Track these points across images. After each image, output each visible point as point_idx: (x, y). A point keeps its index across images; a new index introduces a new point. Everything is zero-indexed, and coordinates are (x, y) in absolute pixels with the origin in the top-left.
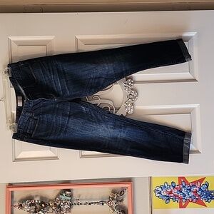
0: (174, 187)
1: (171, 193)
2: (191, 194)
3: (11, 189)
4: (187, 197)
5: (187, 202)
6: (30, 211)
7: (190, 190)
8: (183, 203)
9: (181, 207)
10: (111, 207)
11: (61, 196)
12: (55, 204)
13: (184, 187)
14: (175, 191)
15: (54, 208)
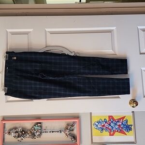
0: (106, 122)
1: (104, 126)
2: (117, 127)
3: (4, 122)
4: (114, 129)
5: (114, 132)
6: (15, 137)
7: (116, 124)
8: (112, 133)
9: (110, 135)
10: (66, 134)
11: (35, 127)
12: (31, 132)
13: (112, 122)
14: (106, 125)
15: (30, 134)
